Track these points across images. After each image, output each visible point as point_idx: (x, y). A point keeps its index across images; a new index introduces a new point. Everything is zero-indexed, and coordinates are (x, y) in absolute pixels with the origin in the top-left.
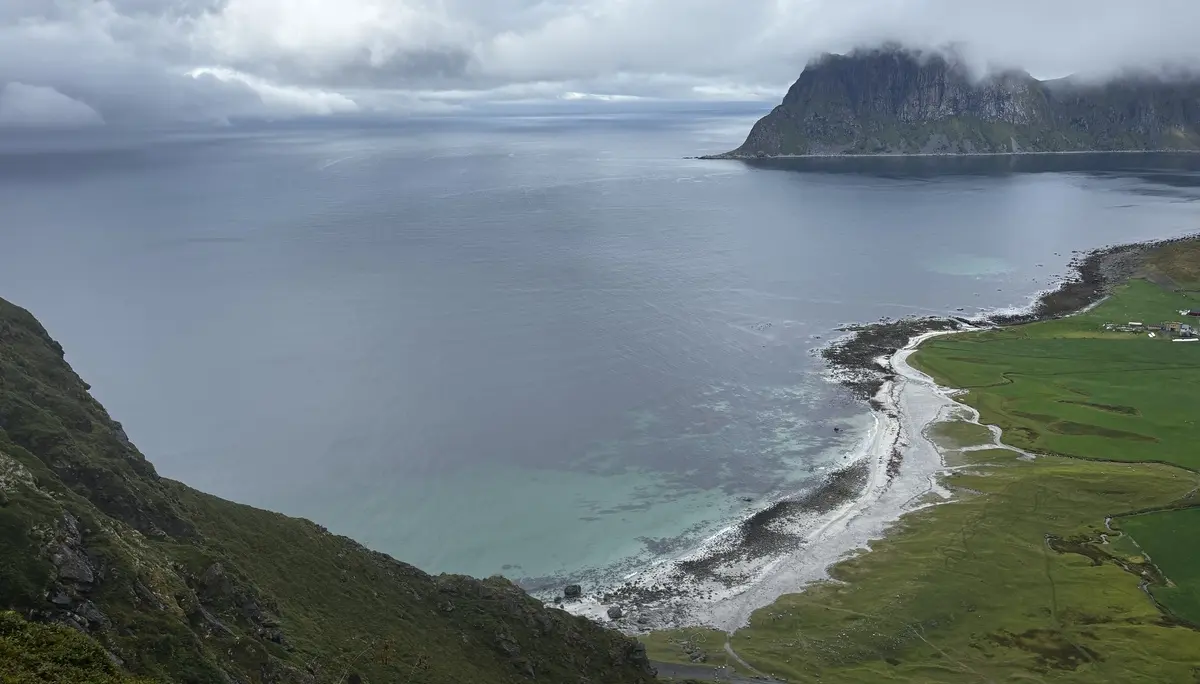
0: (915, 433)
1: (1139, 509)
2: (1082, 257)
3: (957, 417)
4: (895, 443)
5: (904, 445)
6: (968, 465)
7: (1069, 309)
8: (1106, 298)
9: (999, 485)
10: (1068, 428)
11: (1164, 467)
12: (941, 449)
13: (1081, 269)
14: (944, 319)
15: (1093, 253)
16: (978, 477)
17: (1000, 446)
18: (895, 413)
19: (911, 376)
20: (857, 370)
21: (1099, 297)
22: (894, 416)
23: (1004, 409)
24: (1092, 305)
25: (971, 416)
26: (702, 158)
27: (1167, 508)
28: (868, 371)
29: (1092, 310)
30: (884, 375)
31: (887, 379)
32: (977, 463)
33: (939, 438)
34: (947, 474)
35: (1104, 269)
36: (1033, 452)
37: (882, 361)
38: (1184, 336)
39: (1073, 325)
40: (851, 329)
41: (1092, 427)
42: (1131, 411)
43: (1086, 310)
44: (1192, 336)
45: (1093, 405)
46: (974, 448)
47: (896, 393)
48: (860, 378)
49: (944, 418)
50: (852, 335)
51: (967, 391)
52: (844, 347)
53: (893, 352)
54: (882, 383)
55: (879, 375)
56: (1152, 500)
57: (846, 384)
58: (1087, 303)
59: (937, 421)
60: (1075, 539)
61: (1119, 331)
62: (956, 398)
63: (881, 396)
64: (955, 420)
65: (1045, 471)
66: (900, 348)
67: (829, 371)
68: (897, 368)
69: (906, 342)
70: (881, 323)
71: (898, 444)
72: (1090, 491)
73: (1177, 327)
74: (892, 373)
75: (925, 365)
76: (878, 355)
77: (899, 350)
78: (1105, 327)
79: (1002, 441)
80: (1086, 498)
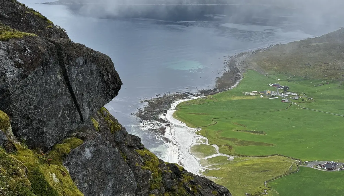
0: (186, 151)
1: (275, 177)
2: (228, 59)
3: (200, 142)
4: (179, 158)
5: (183, 158)
6: (210, 165)
7: (229, 86)
8: (241, 79)
9: (224, 174)
10: (242, 143)
11: (278, 157)
12: (197, 158)
13: (229, 65)
14: (182, 93)
15: (232, 57)
16: (215, 171)
17: (219, 155)
18: (175, 143)
19: (177, 124)
20: (153, 122)
21: (238, 79)
22: (175, 145)
23: (217, 136)
24: (237, 83)
25: (205, 141)
26: (45, 4)
27: (283, 175)
28: (158, 122)
29: (238, 85)
30: (166, 124)
31: (168, 126)
32: (213, 164)
33: (196, 153)
34: (203, 171)
35: (238, 65)
36: (232, 156)
37: (162, 116)
38: (273, 96)
39: (232, 93)
40: (145, 101)
41: (251, 142)
42: (262, 133)
43: (235, 85)
44: (276, 96)
45: (248, 131)
46: (210, 157)
47: (173, 133)
48: (156, 126)
49: (195, 143)
50: (146, 104)
51: (200, 129)
52: (145, 110)
53: (166, 112)
54: (165, 128)
55: (164, 125)
56: (278, 172)
57: (151, 130)
58: (235, 82)
59: (192, 145)
60: (256, 194)
61: (249, 95)
62: (197, 133)
63: (167, 135)
64: (199, 144)
65: (240, 164)
66: (168, 109)
67: (141, 124)
68: (170, 121)
69: (170, 107)
70: (157, 97)
71: (180, 158)
72: (256, 171)
73: (270, 92)
74: (168, 123)
75: (181, 117)
76: (160, 114)
77: (168, 111)
78: (245, 93)
79: (220, 152)
80: (256, 175)
